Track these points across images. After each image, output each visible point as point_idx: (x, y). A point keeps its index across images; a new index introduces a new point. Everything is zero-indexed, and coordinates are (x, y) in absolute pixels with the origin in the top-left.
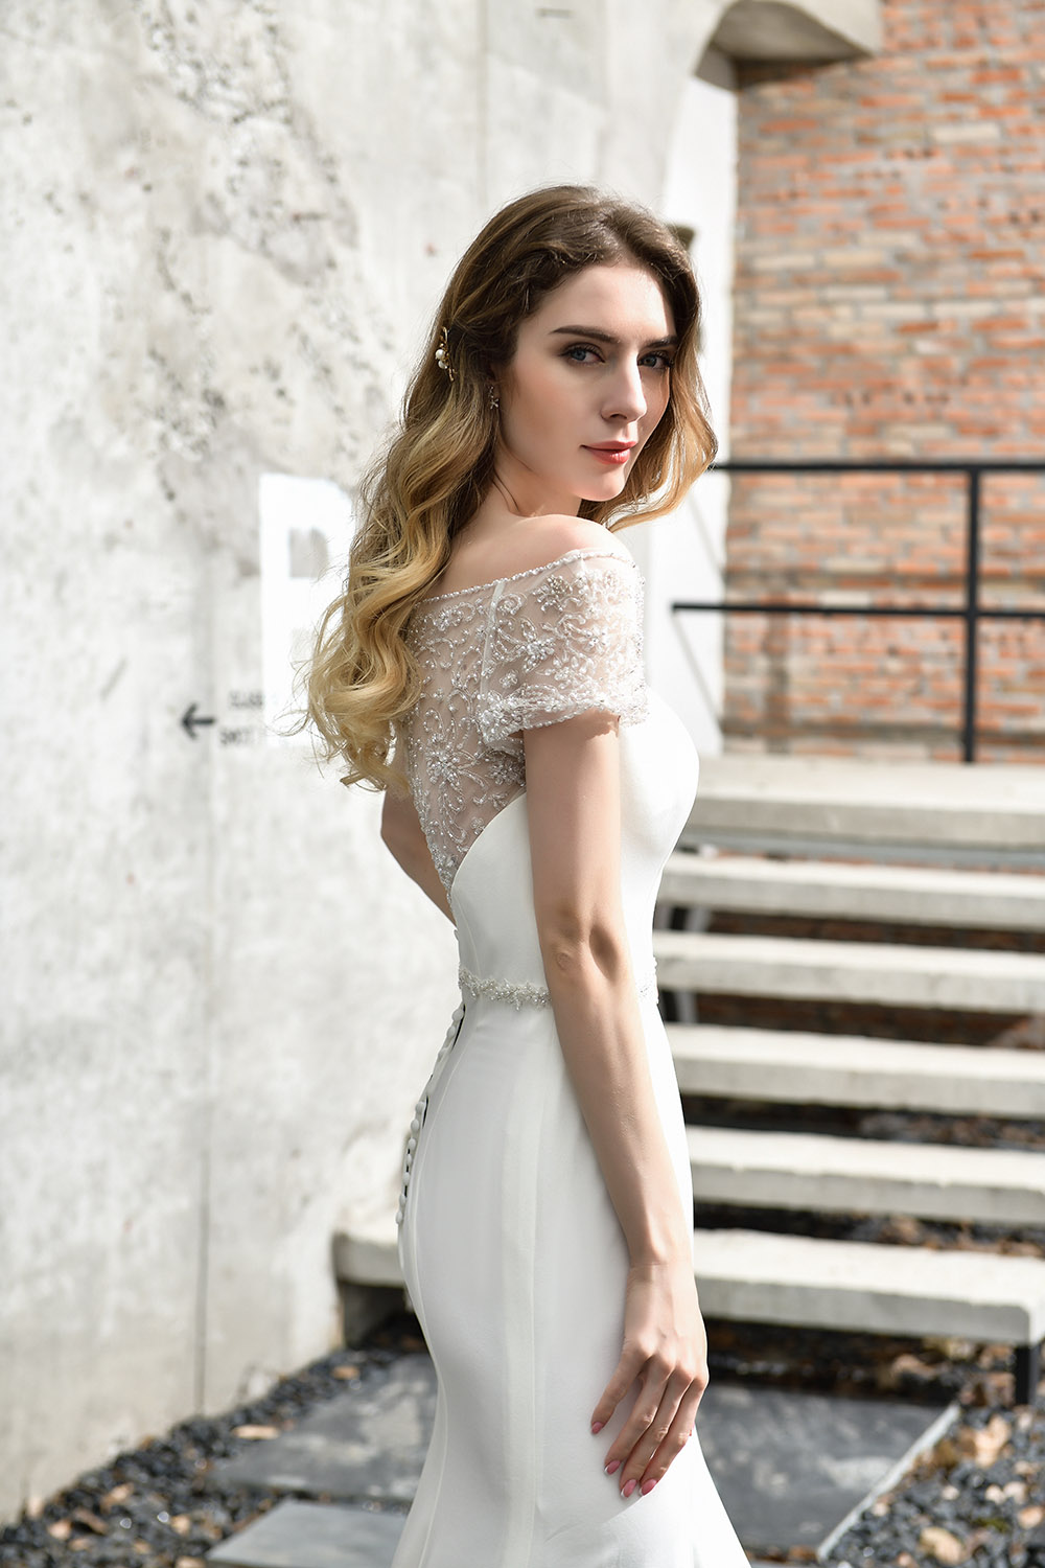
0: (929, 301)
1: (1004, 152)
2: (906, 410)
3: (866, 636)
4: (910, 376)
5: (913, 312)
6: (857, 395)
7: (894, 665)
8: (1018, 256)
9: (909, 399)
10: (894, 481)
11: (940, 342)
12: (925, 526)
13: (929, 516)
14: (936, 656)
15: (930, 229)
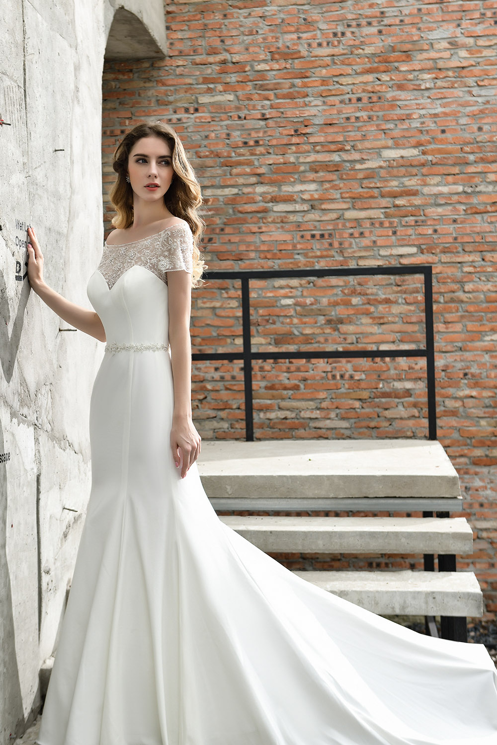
1: (238, 109)
8: (249, 163)
11: (210, 210)
12: (202, 308)
13: (204, 303)
14: (213, 380)
15: (200, 149)
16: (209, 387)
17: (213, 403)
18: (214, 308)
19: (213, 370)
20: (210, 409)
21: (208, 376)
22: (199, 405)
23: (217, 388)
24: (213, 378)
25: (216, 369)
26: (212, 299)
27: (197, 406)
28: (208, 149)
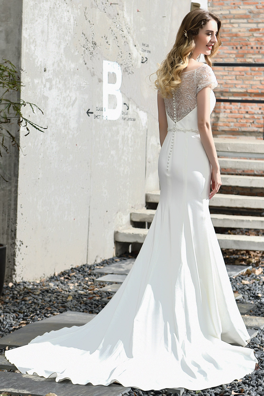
0: (258, 23)
2: (251, 51)
3: (240, 108)
4: (252, 42)
5: (254, 26)
6: (239, 47)
7: (247, 116)
9: (252, 48)
10: (248, 68)
11: (260, 34)
12: (256, 80)
13: (257, 78)
14: (258, 114)
15: (258, 5)
16: (256, 116)
17: (257, 124)
18: (261, 81)
19: (258, 109)
20: (255, 127)
21: (256, 112)
22: (250, 125)
23: (259, 118)
24: (258, 113)
25: (260, 109)
26: (260, 76)
27: (249, 126)
28: (261, 5)
